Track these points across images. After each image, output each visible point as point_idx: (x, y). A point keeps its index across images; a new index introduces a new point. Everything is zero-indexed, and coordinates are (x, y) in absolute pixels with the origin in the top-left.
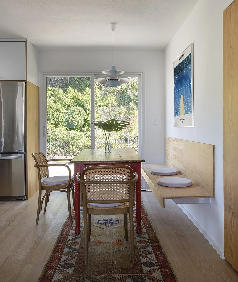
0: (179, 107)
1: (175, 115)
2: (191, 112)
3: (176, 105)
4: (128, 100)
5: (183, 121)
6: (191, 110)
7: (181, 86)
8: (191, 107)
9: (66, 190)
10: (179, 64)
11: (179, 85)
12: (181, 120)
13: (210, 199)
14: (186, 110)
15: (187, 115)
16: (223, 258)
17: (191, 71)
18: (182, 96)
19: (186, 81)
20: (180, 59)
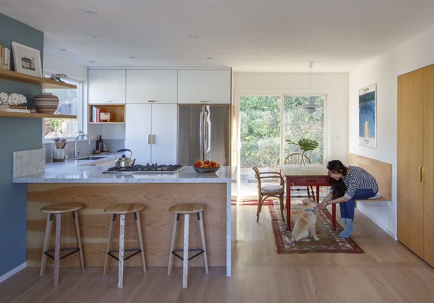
0: (364, 130)
1: (360, 135)
2: (374, 137)
3: (361, 127)
4: (296, 103)
5: (367, 142)
6: (374, 135)
7: (366, 113)
8: (374, 133)
9: (279, 196)
10: (363, 94)
11: (364, 112)
12: (365, 141)
13: (388, 201)
14: (370, 134)
15: (371, 138)
16: (396, 239)
17: (374, 105)
18: (366, 122)
19: (370, 111)
20: (365, 90)
